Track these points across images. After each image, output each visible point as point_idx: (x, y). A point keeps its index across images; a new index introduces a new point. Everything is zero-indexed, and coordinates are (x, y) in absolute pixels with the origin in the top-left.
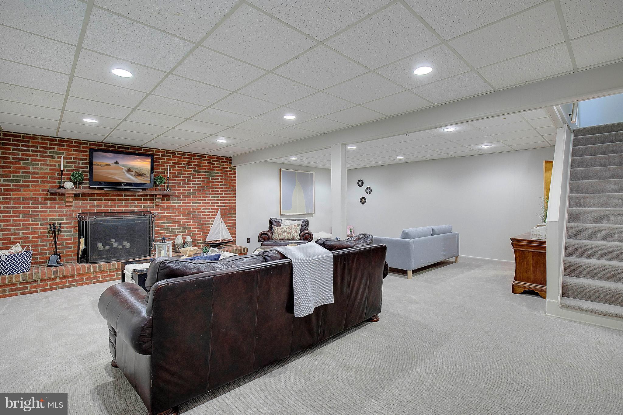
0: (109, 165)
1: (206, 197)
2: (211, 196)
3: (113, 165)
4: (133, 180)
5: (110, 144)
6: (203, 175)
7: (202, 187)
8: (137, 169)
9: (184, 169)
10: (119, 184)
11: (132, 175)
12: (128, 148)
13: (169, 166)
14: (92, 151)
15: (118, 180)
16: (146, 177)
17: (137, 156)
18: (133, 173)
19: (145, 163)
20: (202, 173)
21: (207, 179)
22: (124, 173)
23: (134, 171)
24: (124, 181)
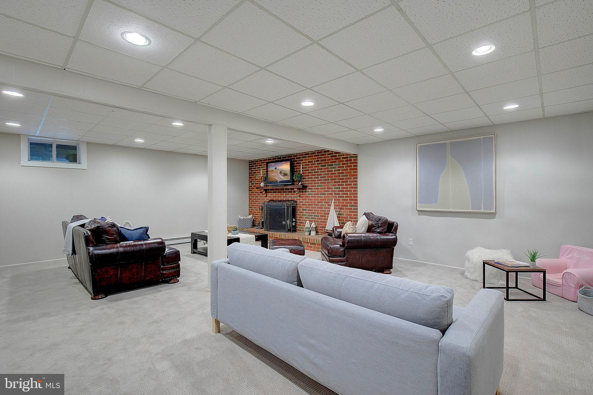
0: (273, 170)
1: (330, 188)
2: (333, 187)
3: (274, 170)
4: (282, 179)
5: (279, 156)
6: (327, 168)
7: (326, 180)
8: (284, 171)
9: (315, 165)
10: (277, 182)
11: (282, 175)
12: (286, 157)
13: (301, 165)
14: (267, 163)
15: (276, 180)
16: (288, 176)
17: (284, 162)
18: (282, 174)
19: (287, 166)
20: (327, 167)
21: (331, 172)
22: (279, 174)
23: (283, 172)
24: (279, 180)
